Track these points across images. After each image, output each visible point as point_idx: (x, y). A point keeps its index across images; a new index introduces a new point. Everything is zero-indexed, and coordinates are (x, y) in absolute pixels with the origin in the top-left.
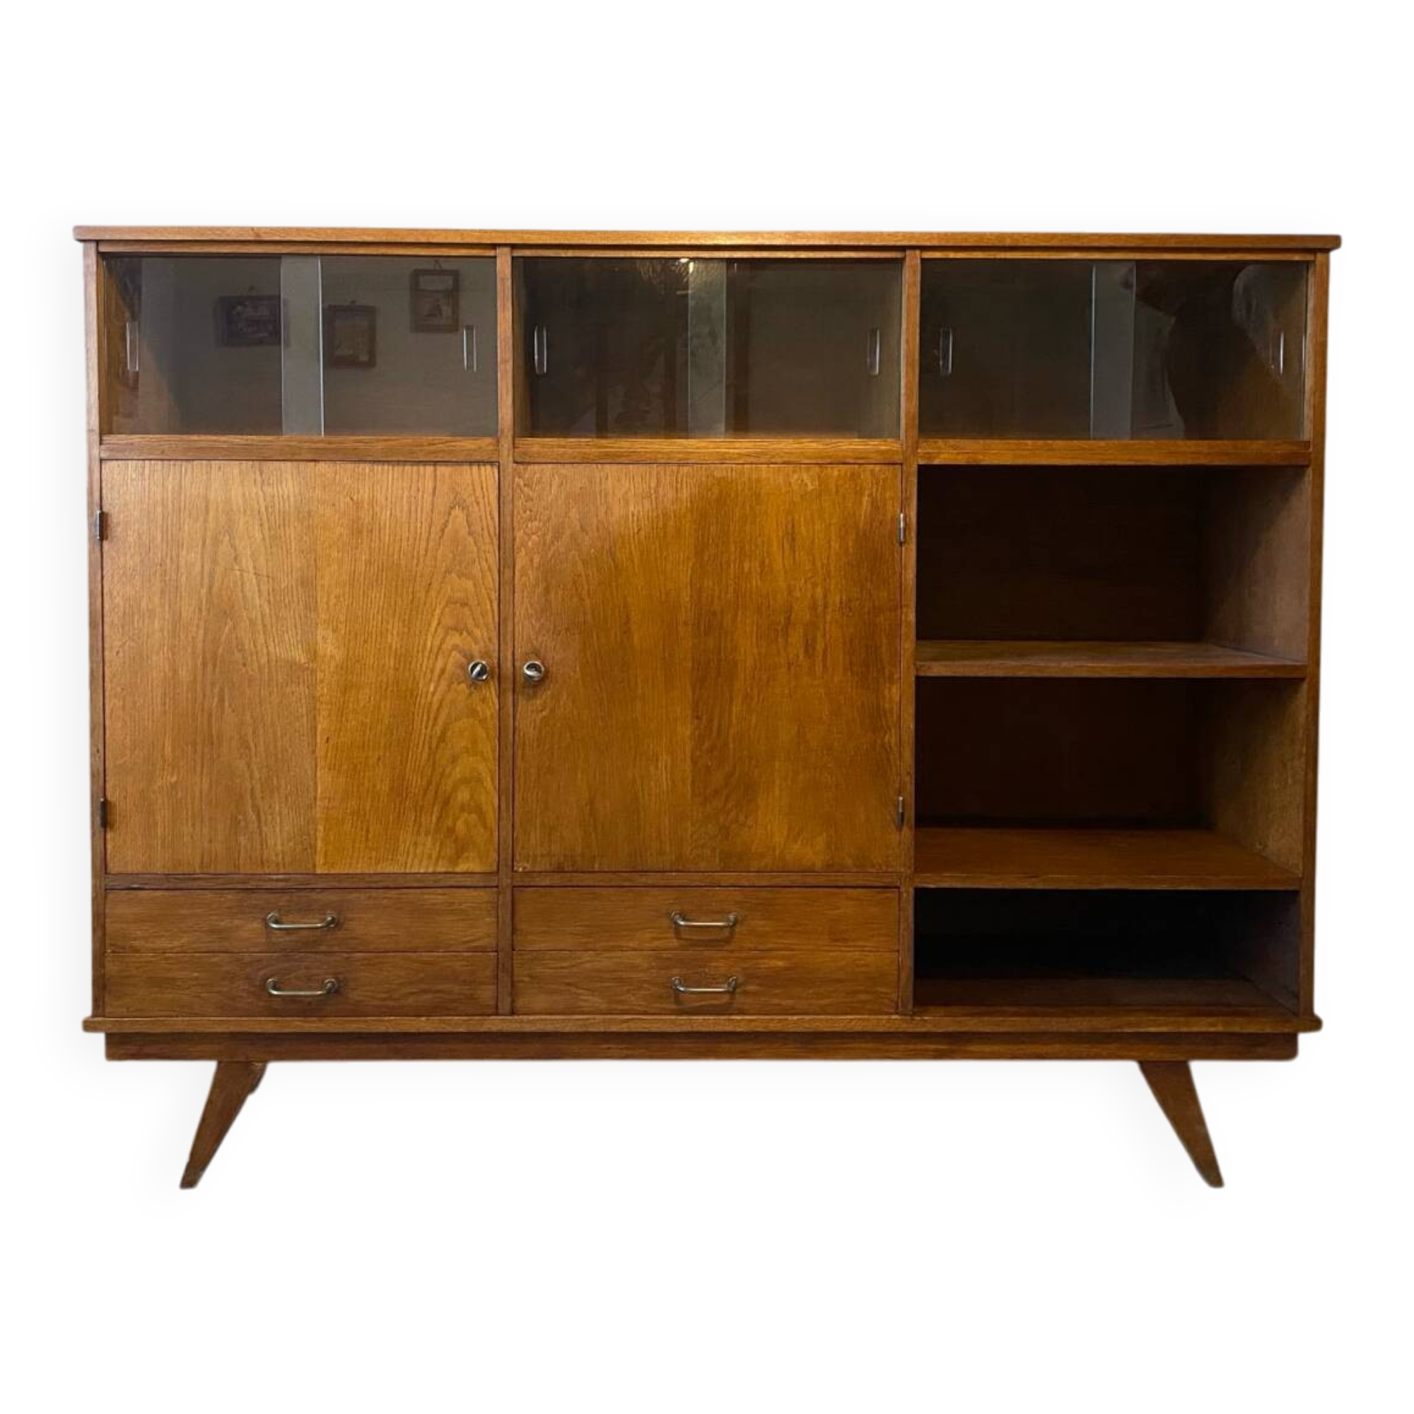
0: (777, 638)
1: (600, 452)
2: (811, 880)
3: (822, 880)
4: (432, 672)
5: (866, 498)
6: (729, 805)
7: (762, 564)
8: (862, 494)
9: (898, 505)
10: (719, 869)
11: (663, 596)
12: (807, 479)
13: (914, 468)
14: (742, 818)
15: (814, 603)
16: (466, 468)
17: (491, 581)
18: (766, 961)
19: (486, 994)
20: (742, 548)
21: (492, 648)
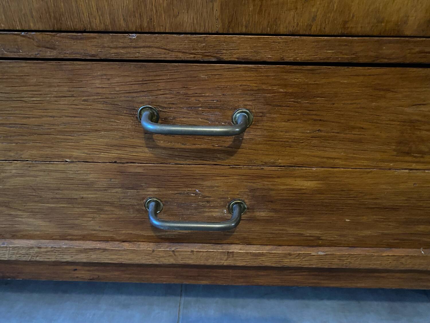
10: (218, 27)
18: (289, 181)
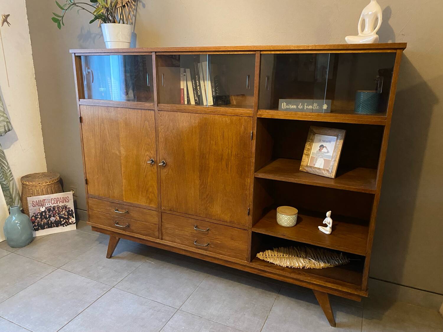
0: (219, 162)
1: (177, 109)
2: (226, 224)
3: (228, 224)
4: (143, 160)
5: (243, 126)
6: (208, 202)
7: (216, 142)
8: (241, 125)
9: (251, 129)
10: (205, 217)
11: (192, 148)
12: (227, 119)
13: (256, 118)
14: (210, 206)
15: (229, 154)
16: (148, 111)
17: (154, 140)
18: (216, 241)
19: (157, 234)
20: (211, 138)
21: (155, 156)
